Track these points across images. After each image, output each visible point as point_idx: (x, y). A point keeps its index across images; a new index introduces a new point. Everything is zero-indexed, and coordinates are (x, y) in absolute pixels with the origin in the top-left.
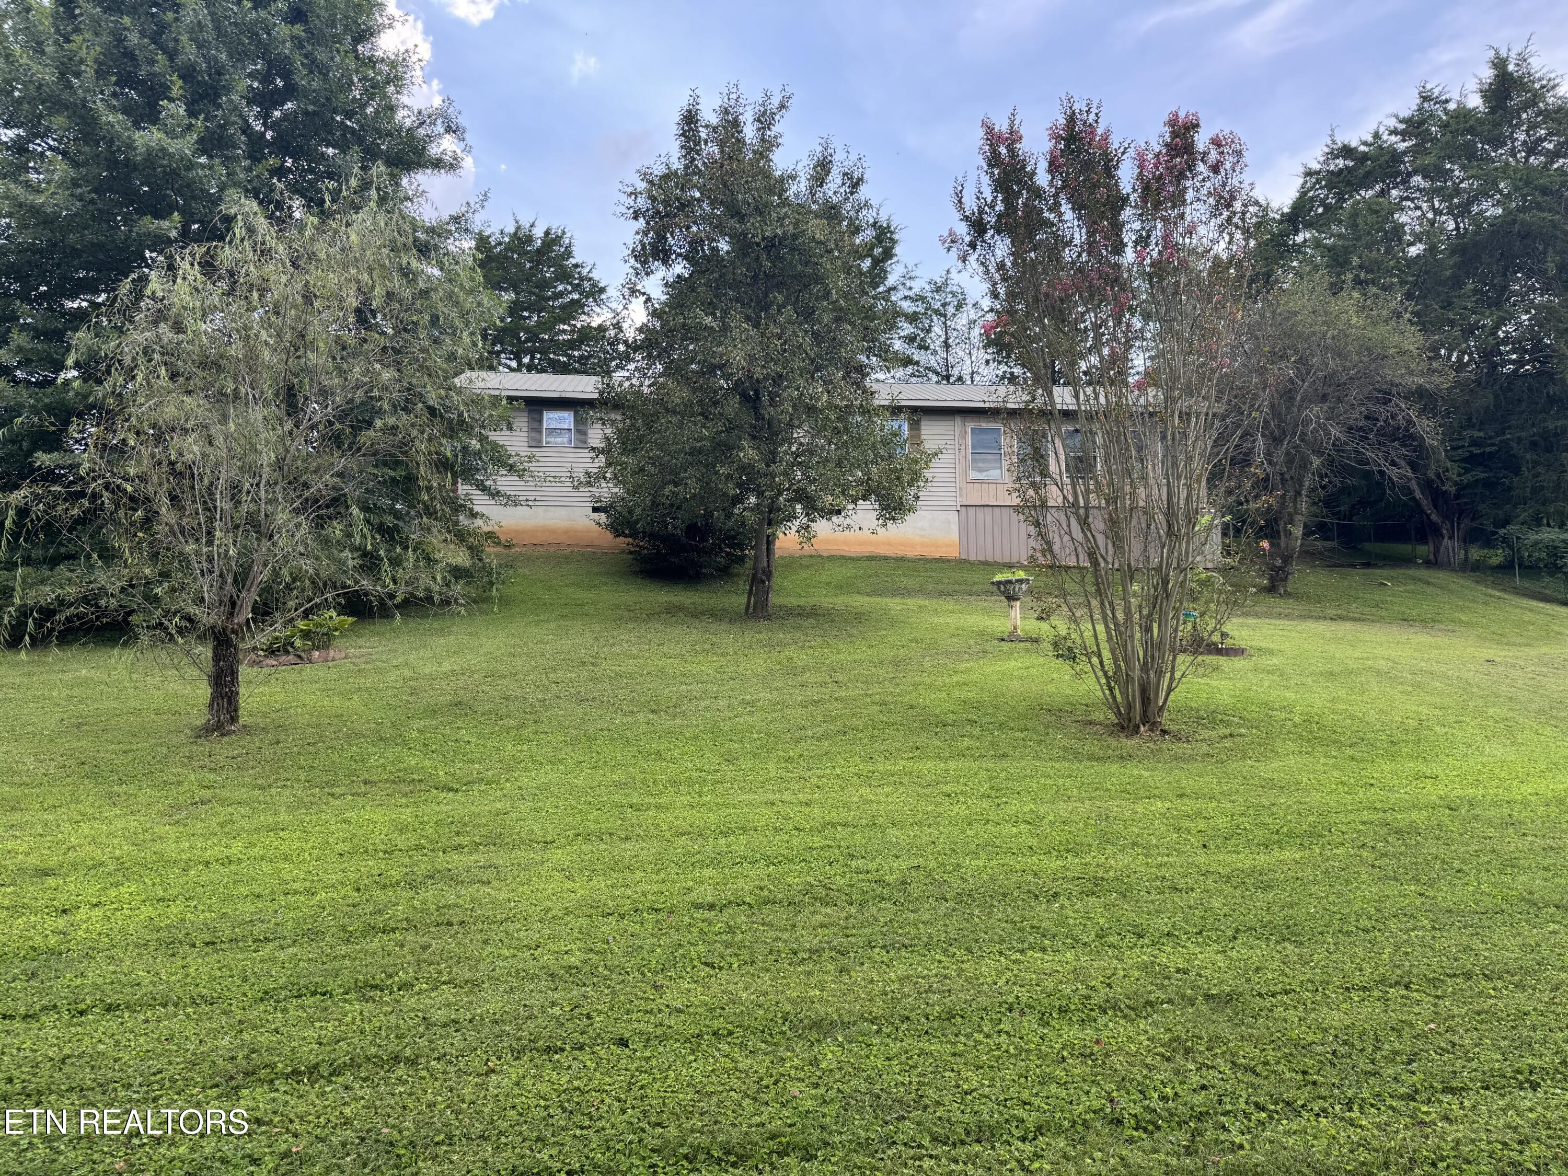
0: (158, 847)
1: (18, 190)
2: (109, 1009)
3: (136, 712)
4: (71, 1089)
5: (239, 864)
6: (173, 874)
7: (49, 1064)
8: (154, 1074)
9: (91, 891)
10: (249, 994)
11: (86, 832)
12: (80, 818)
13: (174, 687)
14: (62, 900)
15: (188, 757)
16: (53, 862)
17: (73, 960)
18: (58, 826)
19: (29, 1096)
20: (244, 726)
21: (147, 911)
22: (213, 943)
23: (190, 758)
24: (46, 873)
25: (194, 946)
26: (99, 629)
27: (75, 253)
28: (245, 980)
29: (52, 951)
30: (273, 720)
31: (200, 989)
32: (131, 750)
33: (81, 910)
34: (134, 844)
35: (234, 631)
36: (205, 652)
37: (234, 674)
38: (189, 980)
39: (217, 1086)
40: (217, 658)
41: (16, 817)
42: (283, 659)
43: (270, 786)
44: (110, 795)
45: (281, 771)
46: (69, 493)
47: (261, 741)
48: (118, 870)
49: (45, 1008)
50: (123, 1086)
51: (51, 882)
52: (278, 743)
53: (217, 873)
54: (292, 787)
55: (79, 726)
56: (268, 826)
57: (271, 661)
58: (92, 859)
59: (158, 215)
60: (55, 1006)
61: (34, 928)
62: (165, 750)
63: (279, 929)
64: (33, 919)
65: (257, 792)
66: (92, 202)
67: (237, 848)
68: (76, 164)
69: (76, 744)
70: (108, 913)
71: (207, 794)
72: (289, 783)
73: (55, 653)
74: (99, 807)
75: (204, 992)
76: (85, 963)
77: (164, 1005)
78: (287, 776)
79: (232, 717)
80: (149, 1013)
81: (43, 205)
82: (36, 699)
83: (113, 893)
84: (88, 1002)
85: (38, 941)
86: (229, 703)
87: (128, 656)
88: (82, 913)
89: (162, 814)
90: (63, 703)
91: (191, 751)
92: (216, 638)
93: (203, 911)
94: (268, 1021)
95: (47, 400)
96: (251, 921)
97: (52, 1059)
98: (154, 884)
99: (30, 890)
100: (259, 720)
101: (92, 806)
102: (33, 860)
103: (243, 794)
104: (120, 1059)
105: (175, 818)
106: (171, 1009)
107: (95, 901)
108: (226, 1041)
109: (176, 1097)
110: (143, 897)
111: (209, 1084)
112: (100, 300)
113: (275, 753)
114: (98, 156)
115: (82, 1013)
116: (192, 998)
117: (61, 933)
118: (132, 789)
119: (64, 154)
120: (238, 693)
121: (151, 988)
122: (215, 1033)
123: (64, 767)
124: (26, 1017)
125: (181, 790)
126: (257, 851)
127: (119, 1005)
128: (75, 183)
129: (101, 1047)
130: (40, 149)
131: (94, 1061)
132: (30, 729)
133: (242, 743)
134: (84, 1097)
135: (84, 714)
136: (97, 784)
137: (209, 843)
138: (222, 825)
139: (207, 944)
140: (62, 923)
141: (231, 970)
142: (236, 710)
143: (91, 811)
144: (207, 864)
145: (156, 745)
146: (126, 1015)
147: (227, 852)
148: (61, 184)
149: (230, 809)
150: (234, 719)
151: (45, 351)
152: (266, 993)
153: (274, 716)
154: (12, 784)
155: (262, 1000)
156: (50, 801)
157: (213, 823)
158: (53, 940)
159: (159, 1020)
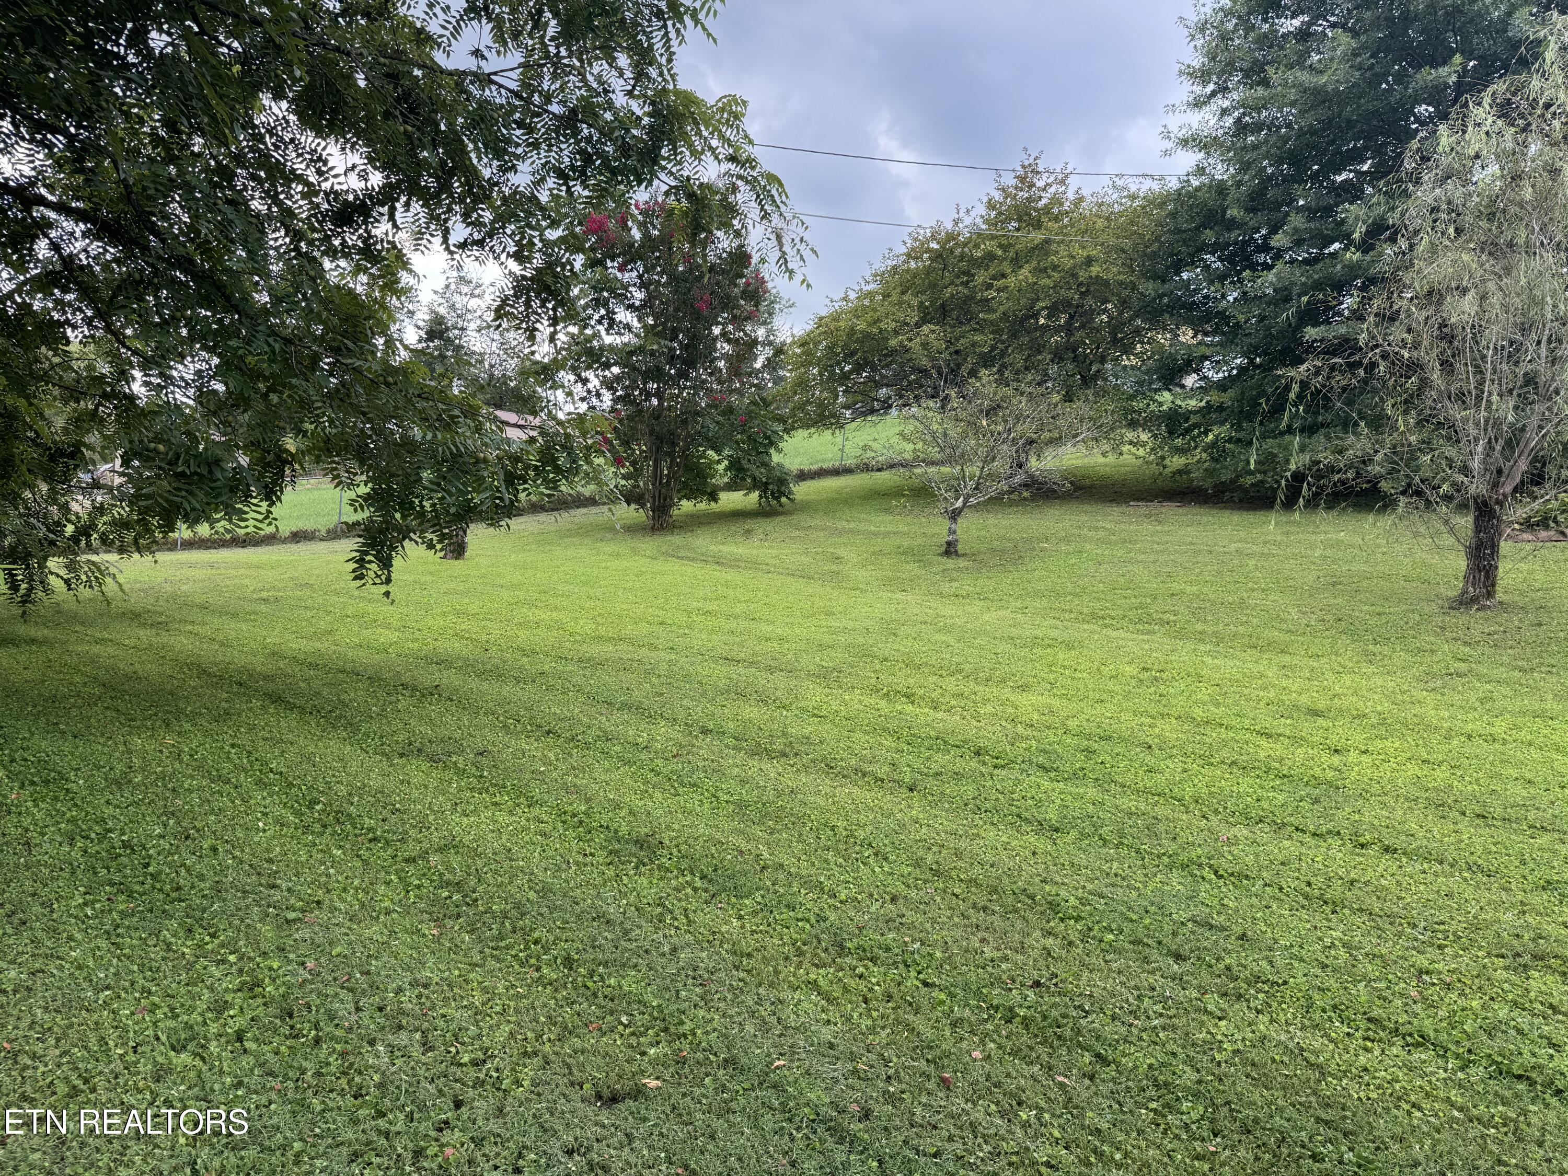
0: (1417, 709)
1: (1304, 77)
2: (1387, 849)
3: (1387, 577)
4: (1361, 910)
5: (1504, 744)
6: (1436, 738)
7: (1340, 882)
8: (1436, 923)
9: (1358, 738)
10: (1529, 878)
11: (1348, 683)
12: (1341, 670)
13: (1420, 555)
14: (1333, 740)
15: (1441, 628)
16: (1321, 705)
17: (1350, 796)
18: (1323, 674)
19: (1325, 902)
20: (1501, 603)
21: (1413, 769)
22: (1484, 817)
23: (1443, 628)
24: (1316, 713)
25: (1464, 814)
26: (1358, 494)
27: (1350, 124)
28: (1523, 862)
29: (1330, 784)
30: (1533, 600)
31: (1474, 858)
32: (1384, 613)
33: (1351, 753)
34: (1393, 703)
35: (1498, 502)
36: (1465, 522)
37: (1494, 547)
38: (1463, 845)
39: (1503, 957)
40: (1478, 529)
41: (1287, 659)
42: (1543, 534)
43: (1532, 670)
44: (1366, 653)
45: (1544, 655)
46: (1348, 364)
47: (1520, 621)
48: (1382, 725)
49: (1329, 832)
50: (1409, 924)
51: (1321, 721)
52: (1540, 625)
53: (1479, 747)
54: (1558, 674)
55: (1334, 584)
56: (1534, 711)
57: (1526, 536)
58: (1358, 710)
59: (1435, 64)
60: (1339, 833)
61: (1313, 759)
62: (1417, 618)
63: (1558, 821)
64: (1310, 751)
65: (1517, 674)
66: (1372, 67)
67: (1500, 727)
68: (1355, 34)
69: (1332, 601)
70: (1377, 762)
71: (1463, 667)
72: (1554, 670)
73: (1322, 515)
74: (1357, 663)
75: (1480, 862)
76: (1361, 802)
77: (1441, 863)
78: (1552, 662)
79: (1488, 593)
80: (1426, 866)
81: (1325, 85)
82: (1294, 556)
83: (1379, 744)
84: (1367, 837)
85: (1318, 772)
86: (1487, 576)
87: (1386, 521)
88: (1353, 757)
89: (1419, 680)
90: (1318, 562)
91: (1443, 621)
92: (1478, 508)
93: (1470, 783)
94: (1554, 912)
95: (1316, 277)
96: (1524, 805)
97: (1341, 878)
98: (1417, 745)
99: (1306, 727)
100: (1517, 598)
101: (1350, 660)
102: (1304, 700)
103: (1501, 673)
104: (1403, 898)
105: (1431, 685)
106: (1447, 868)
107: (1363, 748)
108: (1509, 916)
109: (1461, 952)
110: (1409, 755)
111: (1494, 952)
112: (1365, 168)
113: (1537, 635)
114: (1378, 18)
115: (1362, 846)
116: (1467, 863)
117: (1335, 770)
118: (1386, 650)
119: (1343, 26)
120: (1497, 568)
121: (1425, 842)
122: (1498, 905)
123: (1323, 620)
124: (1315, 834)
125: (1435, 659)
126: (1523, 735)
127: (1396, 849)
128: (1355, 54)
129: (1383, 882)
130: (1320, 29)
131: (1380, 893)
132: (1291, 583)
133: (1499, 620)
134: (1373, 920)
135: (1338, 574)
136: (1354, 641)
137: (1470, 715)
138: (1482, 701)
139: (1478, 816)
140: (1336, 760)
141: (1506, 848)
142: (1493, 585)
143: (1351, 665)
144: (1469, 737)
145: (1408, 610)
146: (1404, 860)
147: (1489, 729)
148: (1345, 58)
149: (1489, 687)
150: (1490, 595)
151: (1317, 229)
152: (1549, 882)
153: (1533, 595)
154: (1280, 630)
155: (1544, 888)
156: (1314, 650)
157: (1473, 698)
158: (1330, 774)
159: (1436, 875)
